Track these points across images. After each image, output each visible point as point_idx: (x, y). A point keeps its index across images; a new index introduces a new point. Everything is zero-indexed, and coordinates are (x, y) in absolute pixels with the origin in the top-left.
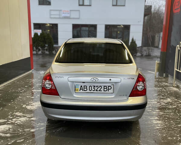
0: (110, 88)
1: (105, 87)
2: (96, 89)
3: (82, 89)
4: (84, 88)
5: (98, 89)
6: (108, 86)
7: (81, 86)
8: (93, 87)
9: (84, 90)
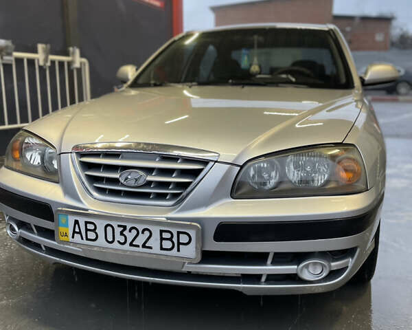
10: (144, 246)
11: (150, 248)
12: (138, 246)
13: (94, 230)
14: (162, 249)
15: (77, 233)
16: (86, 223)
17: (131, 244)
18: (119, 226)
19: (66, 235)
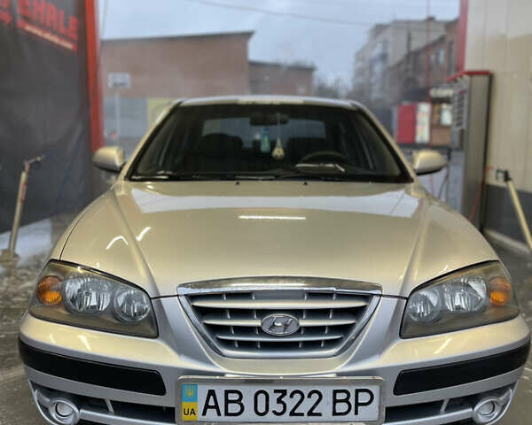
10: (310, 413)
11: (319, 414)
12: (302, 414)
13: (239, 401)
14: (335, 413)
15: (212, 407)
16: (227, 392)
17: (292, 413)
18: (276, 391)
19: (193, 412)
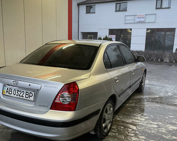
0: (31, 95)
1: (27, 93)
2: (19, 93)
3: (8, 92)
4: (10, 91)
5: (21, 95)
6: (30, 93)
7: (8, 89)
8: (17, 91)
9: (9, 94)
